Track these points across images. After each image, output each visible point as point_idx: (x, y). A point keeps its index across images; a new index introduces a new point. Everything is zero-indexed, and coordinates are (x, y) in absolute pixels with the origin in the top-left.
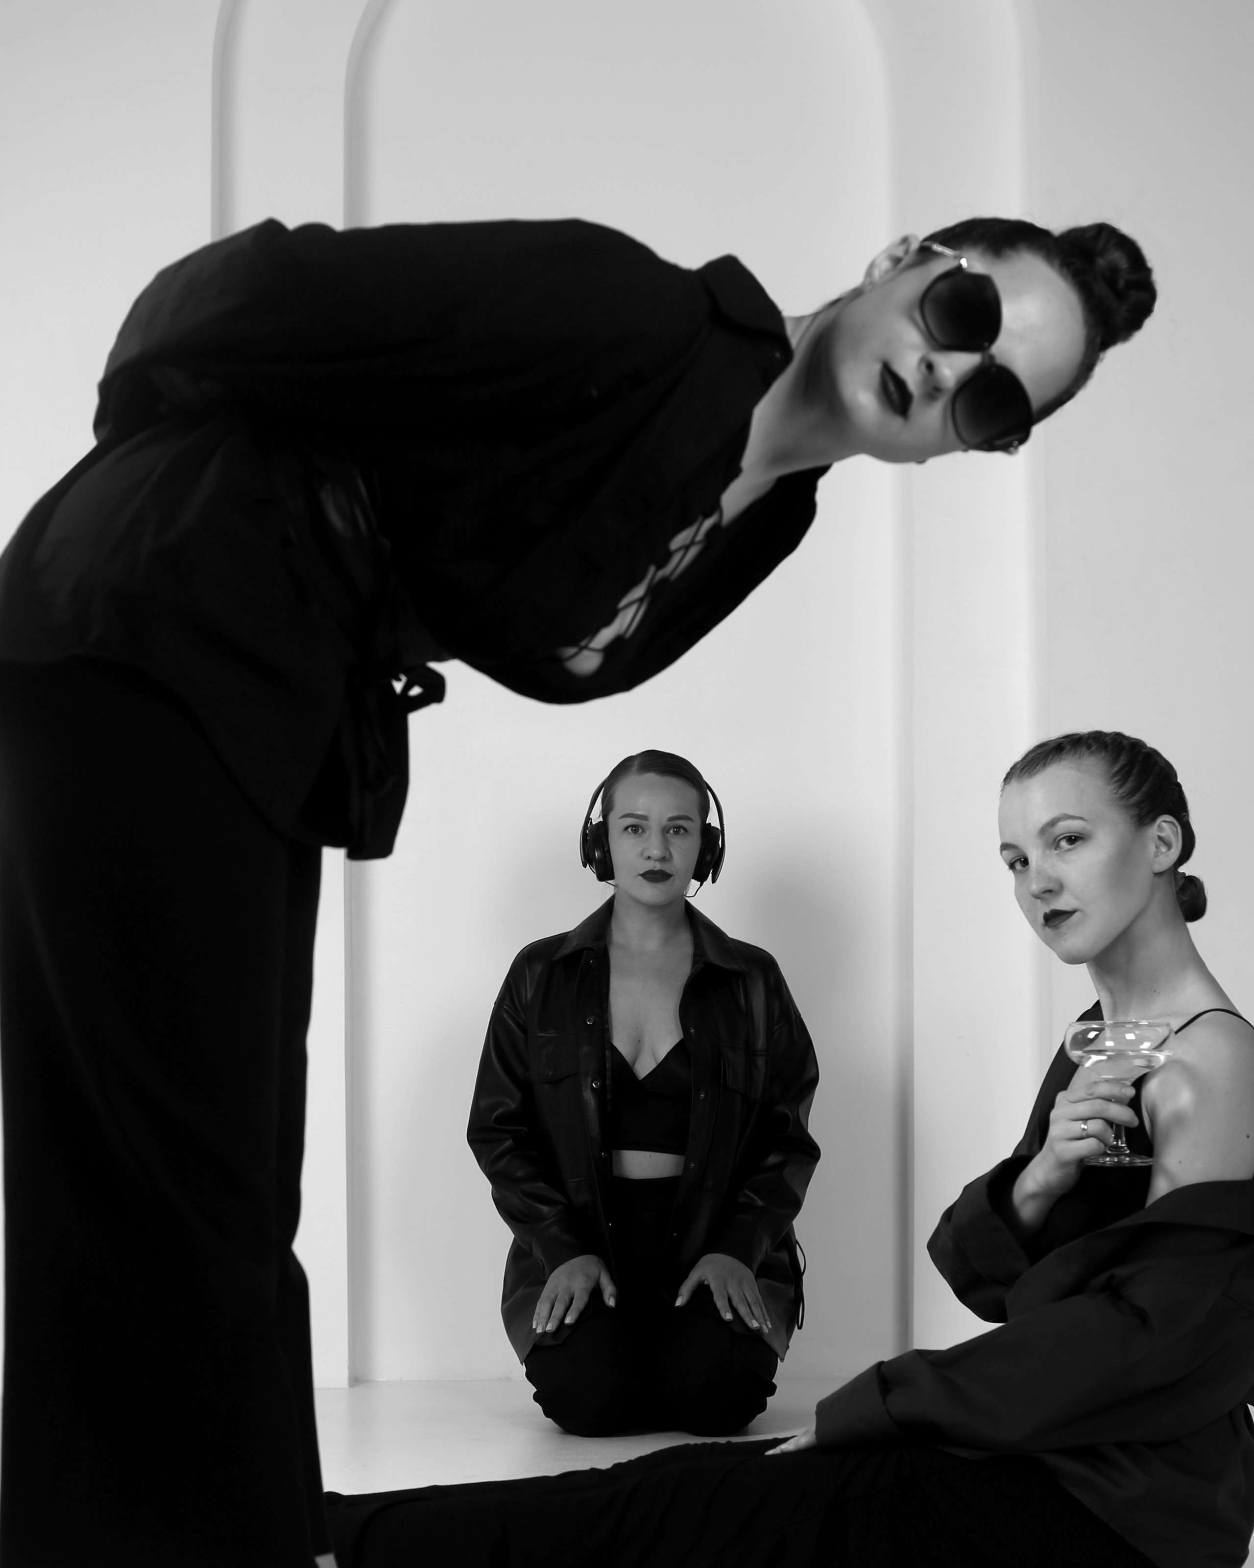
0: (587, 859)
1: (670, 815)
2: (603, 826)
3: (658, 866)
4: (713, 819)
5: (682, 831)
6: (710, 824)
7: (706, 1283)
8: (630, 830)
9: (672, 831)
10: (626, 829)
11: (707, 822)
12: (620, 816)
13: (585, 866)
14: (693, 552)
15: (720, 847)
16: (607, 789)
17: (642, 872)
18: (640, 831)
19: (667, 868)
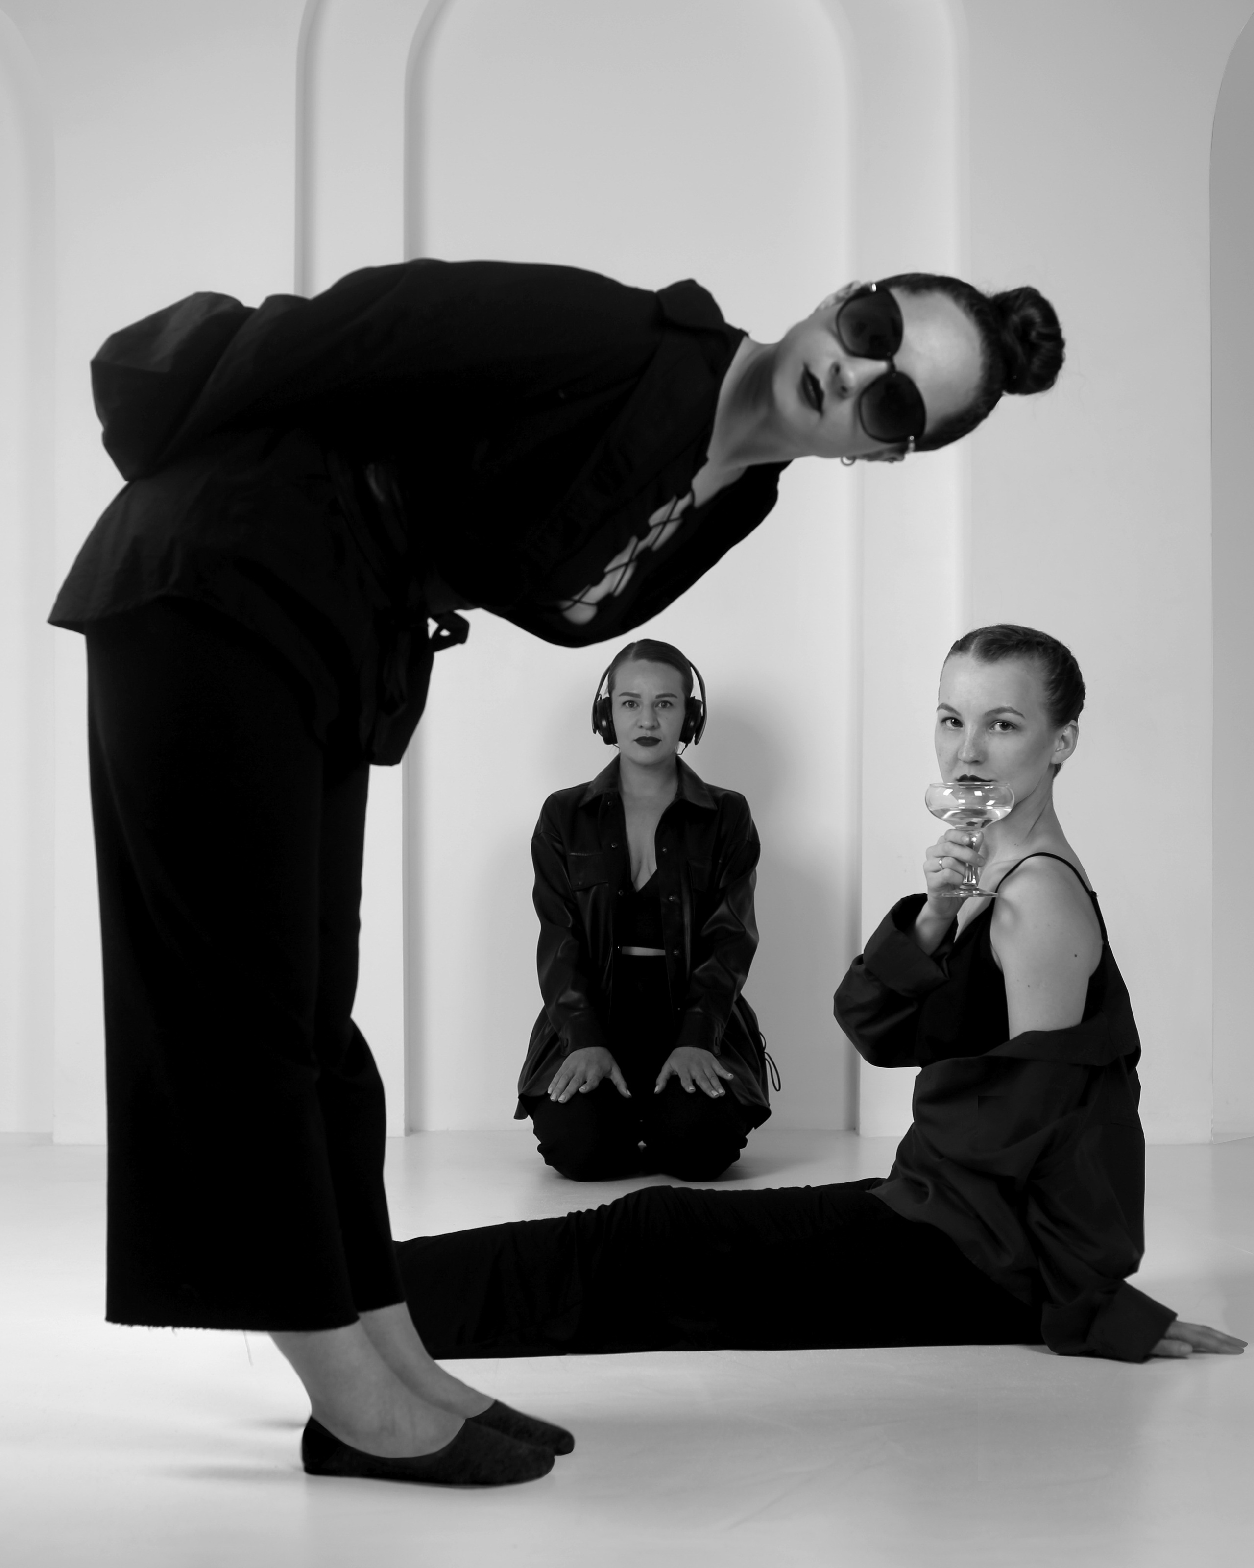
0: (597, 727)
1: (658, 693)
2: (608, 701)
3: (649, 734)
4: (696, 693)
5: (668, 705)
6: (694, 697)
7: (675, 1073)
8: (627, 704)
9: (660, 705)
10: (624, 704)
11: (692, 695)
12: (621, 692)
13: (595, 732)
14: (670, 529)
15: (702, 715)
16: (611, 672)
17: (636, 738)
18: (635, 705)
19: (656, 734)
